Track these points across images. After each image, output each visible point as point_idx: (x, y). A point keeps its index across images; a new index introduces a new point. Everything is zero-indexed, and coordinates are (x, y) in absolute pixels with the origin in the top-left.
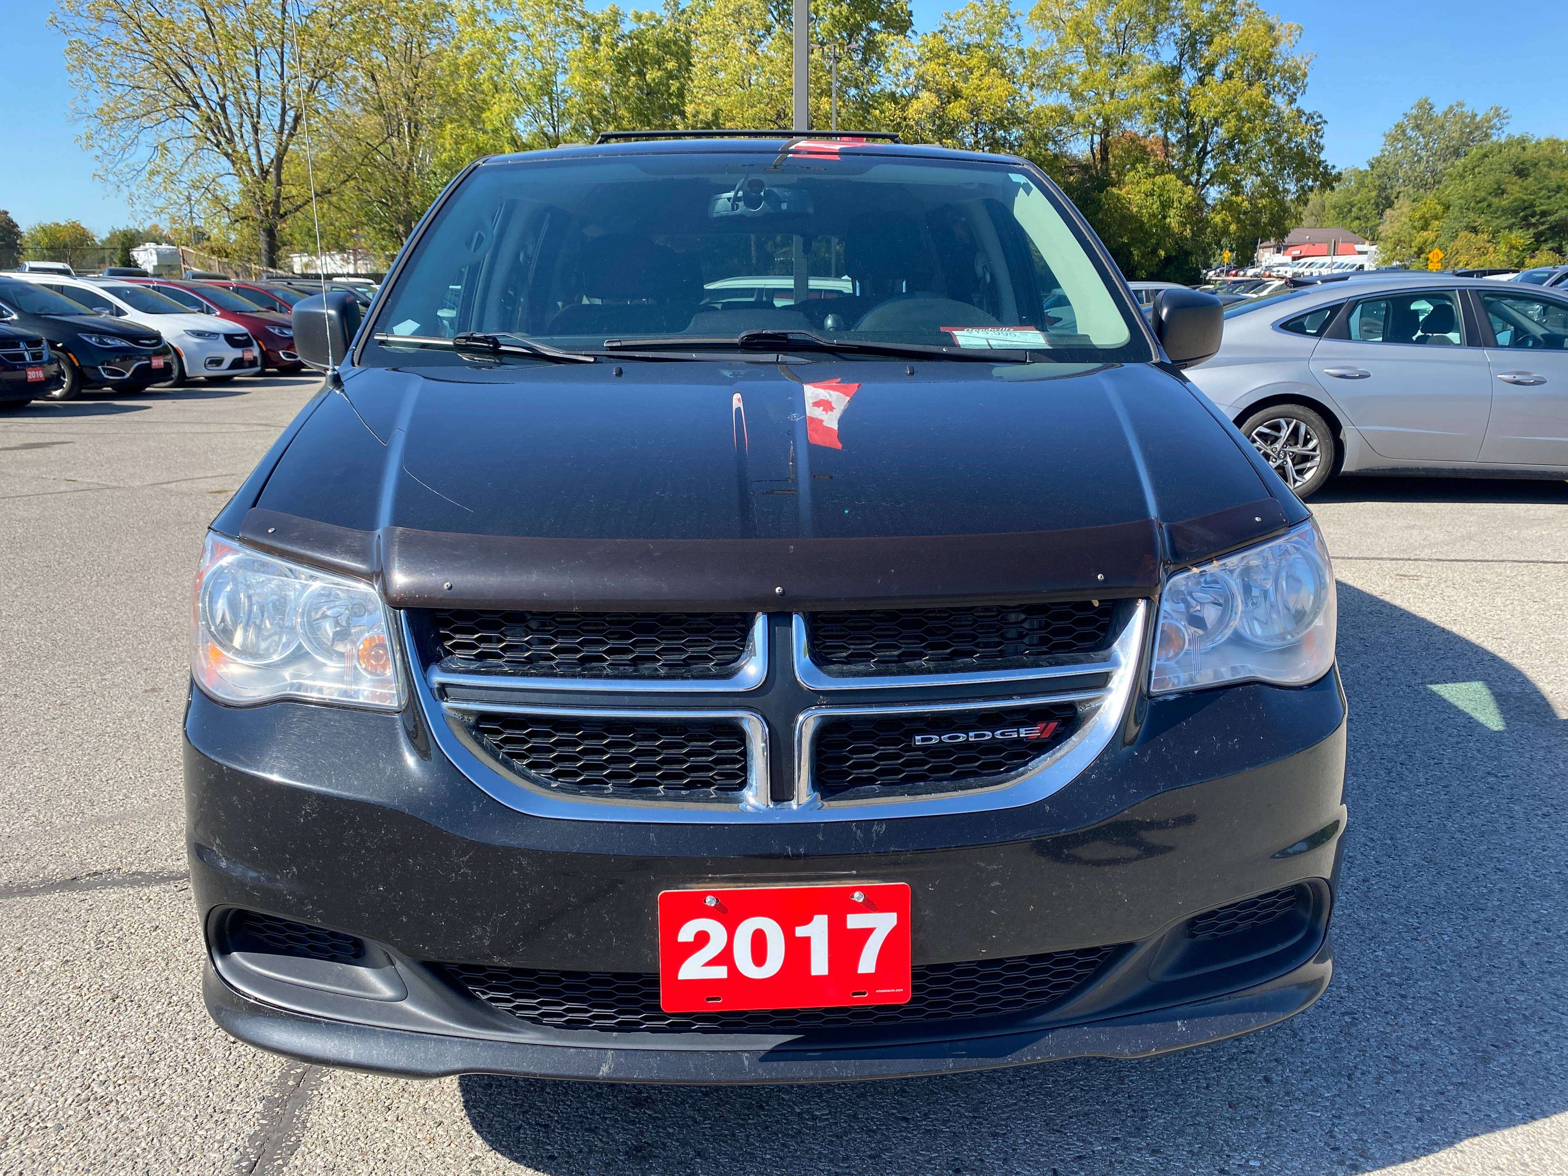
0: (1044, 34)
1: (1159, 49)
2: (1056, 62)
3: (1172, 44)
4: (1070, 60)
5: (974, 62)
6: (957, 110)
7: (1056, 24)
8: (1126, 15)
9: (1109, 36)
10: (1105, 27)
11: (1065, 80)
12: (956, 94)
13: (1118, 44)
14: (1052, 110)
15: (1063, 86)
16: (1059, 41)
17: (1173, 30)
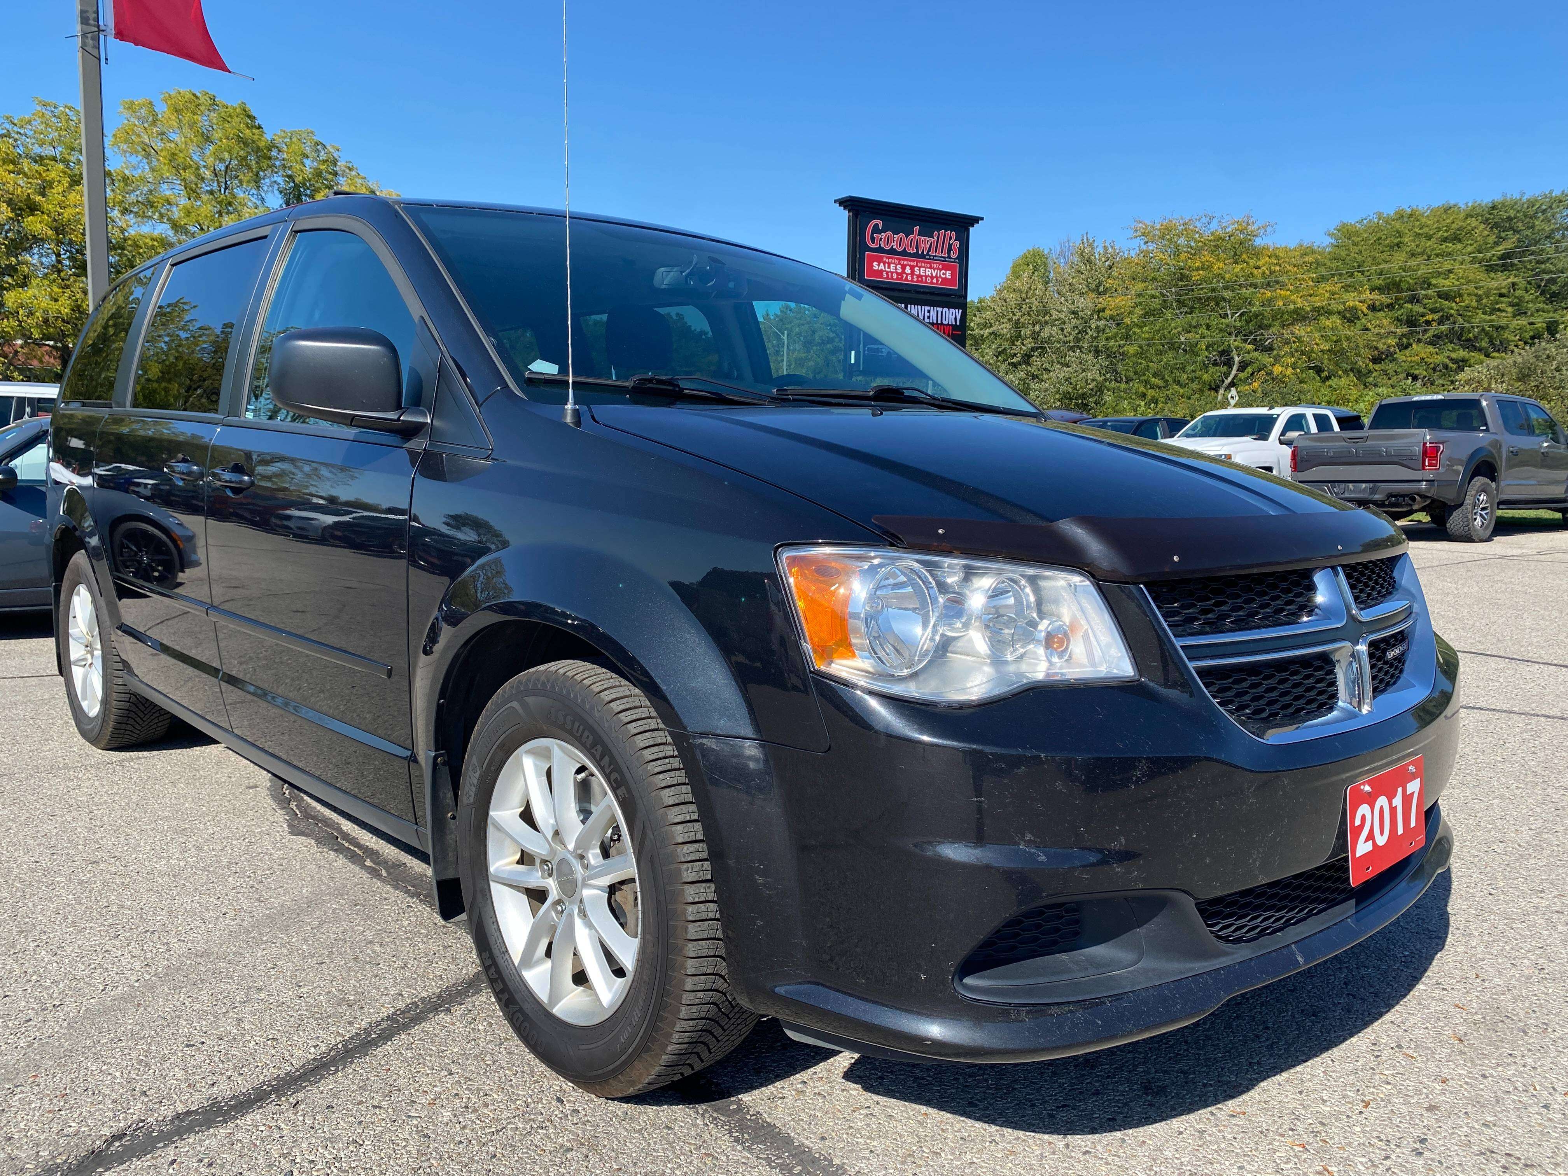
0: (134, 160)
1: (263, 195)
2: (151, 191)
3: (277, 193)
4: (166, 191)
5: (53, 175)
6: (35, 224)
7: (148, 152)
8: (226, 156)
9: (208, 174)
10: (203, 163)
11: (163, 211)
12: (33, 208)
13: (218, 182)
14: (153, 239)
15: (162, 216)
16: (153, 170)
17: (276, 179)
